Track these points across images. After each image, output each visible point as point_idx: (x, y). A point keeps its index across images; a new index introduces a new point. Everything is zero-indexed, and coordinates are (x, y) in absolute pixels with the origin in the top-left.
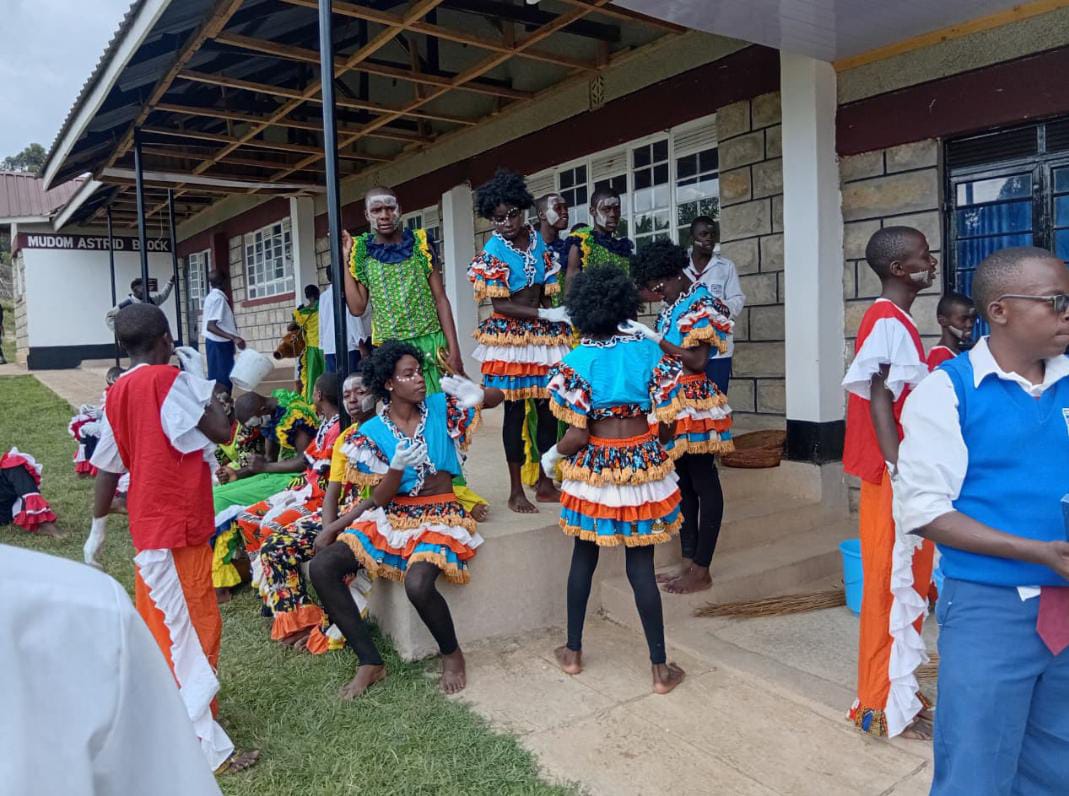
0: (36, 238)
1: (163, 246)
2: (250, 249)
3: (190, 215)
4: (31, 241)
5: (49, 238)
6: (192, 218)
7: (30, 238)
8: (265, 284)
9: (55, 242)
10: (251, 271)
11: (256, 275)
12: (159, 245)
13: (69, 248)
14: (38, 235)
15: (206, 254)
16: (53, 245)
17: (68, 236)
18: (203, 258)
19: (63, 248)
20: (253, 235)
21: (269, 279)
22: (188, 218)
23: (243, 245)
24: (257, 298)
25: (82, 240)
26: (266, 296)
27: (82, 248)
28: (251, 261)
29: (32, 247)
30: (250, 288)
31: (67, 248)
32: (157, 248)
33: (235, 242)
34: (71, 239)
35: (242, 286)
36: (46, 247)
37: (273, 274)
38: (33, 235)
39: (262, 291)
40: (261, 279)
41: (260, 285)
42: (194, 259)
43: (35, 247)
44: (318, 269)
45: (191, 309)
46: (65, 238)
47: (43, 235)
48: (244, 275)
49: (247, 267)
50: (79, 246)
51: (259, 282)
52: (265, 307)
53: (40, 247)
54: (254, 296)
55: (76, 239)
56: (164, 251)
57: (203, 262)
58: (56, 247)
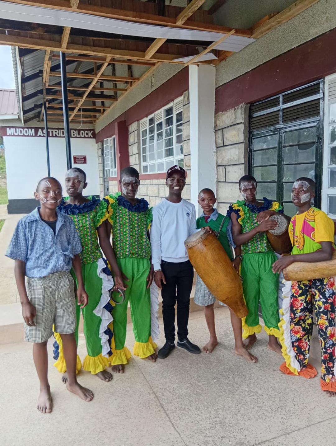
0: (12, 129)
1: (90, 135)
2: (145, 132)
3: (104, 110)
4: (9, 131)
5: (20, 129)
6: (106, 113)
7: (8, 129)
8: (156, 162)
9: (24, 132)
10: (144, 150)
11: (148, 154)
12: (87, 134)
13: (32, 136)
14: (13, 127)
15: (114, 139)
16: (22, 134)
17: (31, 128)
18: (112, 141)
19: (28, 136)
20: (146, 120)
21: (160, 157)
22: (103, 113)
23: (138, 130)
24: (148, 173)
25: (40, 130)
26: (156, 172)
27: (40, 136)
28: (144, 142)
29: (9, 136)
30: (143, 164)
31: (31, 136)
32: (86, 136)
33: (133, 127)
34: (33, 130)
35: (138, 163)
36: (18, 135)
37: (164, 153)
38: (10, 127)
39: (153, 167)
40: (152, 158)
41: (152, 162)
42: (107, 143)
43: (11, 135)
44: (218, 147)
45: (106, 176)
46: (30, 130)
47: (16, 127)
48: (139, 153)
49: (142, 147)
50: (38, 135)
51: (150, 160)
52: (155, 181)
53: (14, 135)
54: (147, 171)
55: (37, 130)
56: (90, 137)
57: (112, 145)
58: (24, 135)
